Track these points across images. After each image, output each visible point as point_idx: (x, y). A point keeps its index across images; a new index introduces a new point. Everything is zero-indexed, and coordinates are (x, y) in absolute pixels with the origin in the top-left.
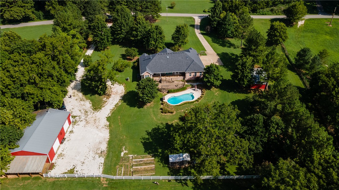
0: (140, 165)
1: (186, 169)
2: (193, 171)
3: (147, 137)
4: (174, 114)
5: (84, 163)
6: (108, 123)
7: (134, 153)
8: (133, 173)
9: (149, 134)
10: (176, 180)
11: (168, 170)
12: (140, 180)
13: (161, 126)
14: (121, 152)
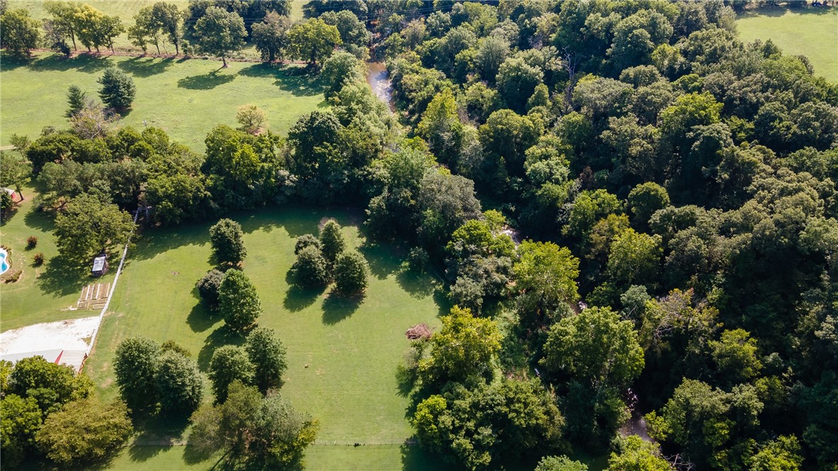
0: (94, 293)
1: (110, 264)
2: (114, 260)
3: (53, 294)
4: (23, 271)
5: (78, 334)
6: (11, 331)
7: (75, 301)
8: (104, 298)
9: (48, 293)
10: (122, 269)
11: (108, 276)
12: (114, 293)
13: (41, 282)
14: (70, 311)
